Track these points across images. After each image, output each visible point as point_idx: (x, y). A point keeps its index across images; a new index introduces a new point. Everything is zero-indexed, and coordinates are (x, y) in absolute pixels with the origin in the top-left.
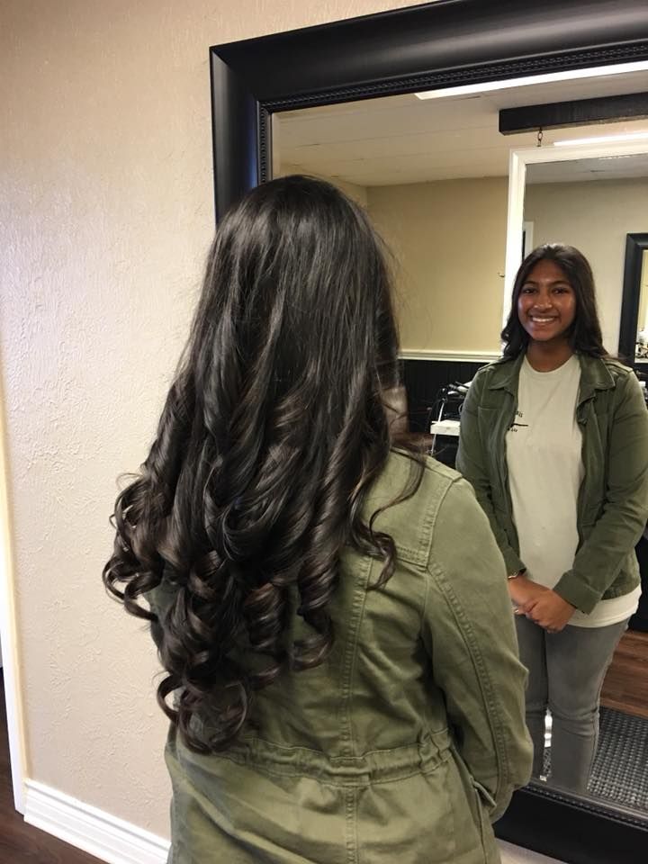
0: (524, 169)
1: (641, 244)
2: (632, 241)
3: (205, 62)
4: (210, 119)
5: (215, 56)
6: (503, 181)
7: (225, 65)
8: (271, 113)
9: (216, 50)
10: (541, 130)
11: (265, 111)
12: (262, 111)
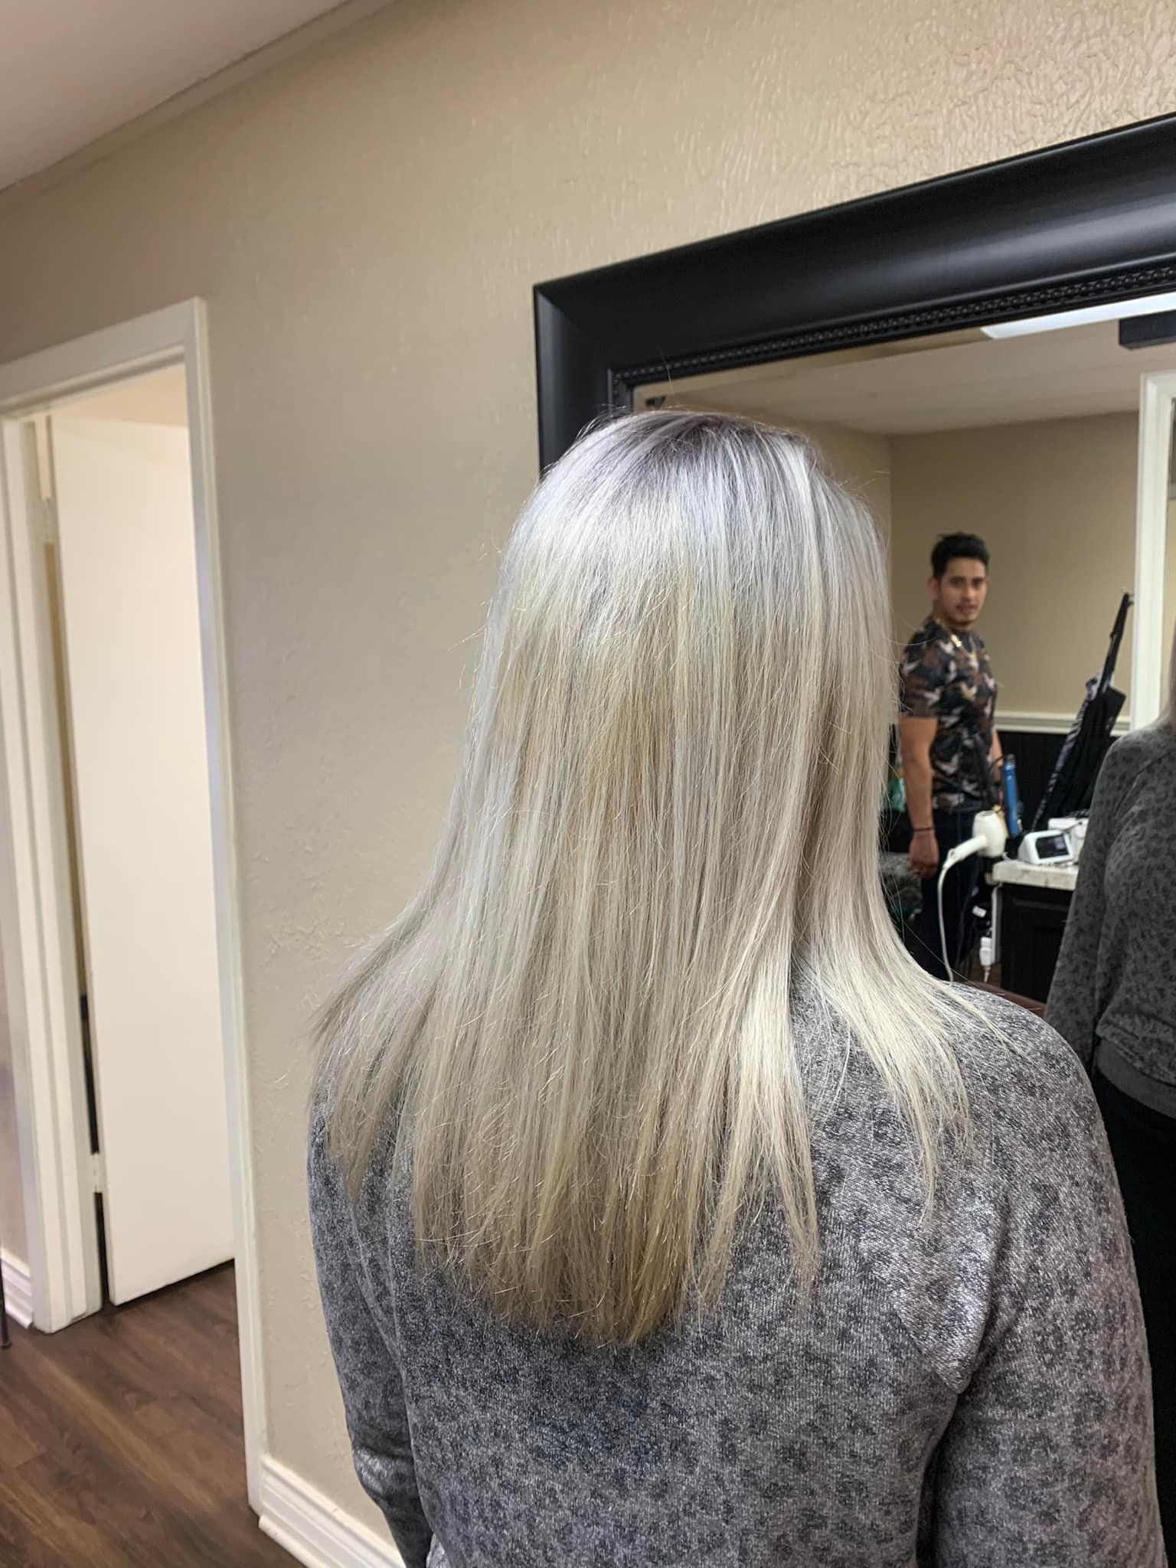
0: (1168, 408)
5: (541, 299)
6: (1129, 418)
7: (559, 313)
8: (630, 388)
11: (623, 387)
12: (615, 386)
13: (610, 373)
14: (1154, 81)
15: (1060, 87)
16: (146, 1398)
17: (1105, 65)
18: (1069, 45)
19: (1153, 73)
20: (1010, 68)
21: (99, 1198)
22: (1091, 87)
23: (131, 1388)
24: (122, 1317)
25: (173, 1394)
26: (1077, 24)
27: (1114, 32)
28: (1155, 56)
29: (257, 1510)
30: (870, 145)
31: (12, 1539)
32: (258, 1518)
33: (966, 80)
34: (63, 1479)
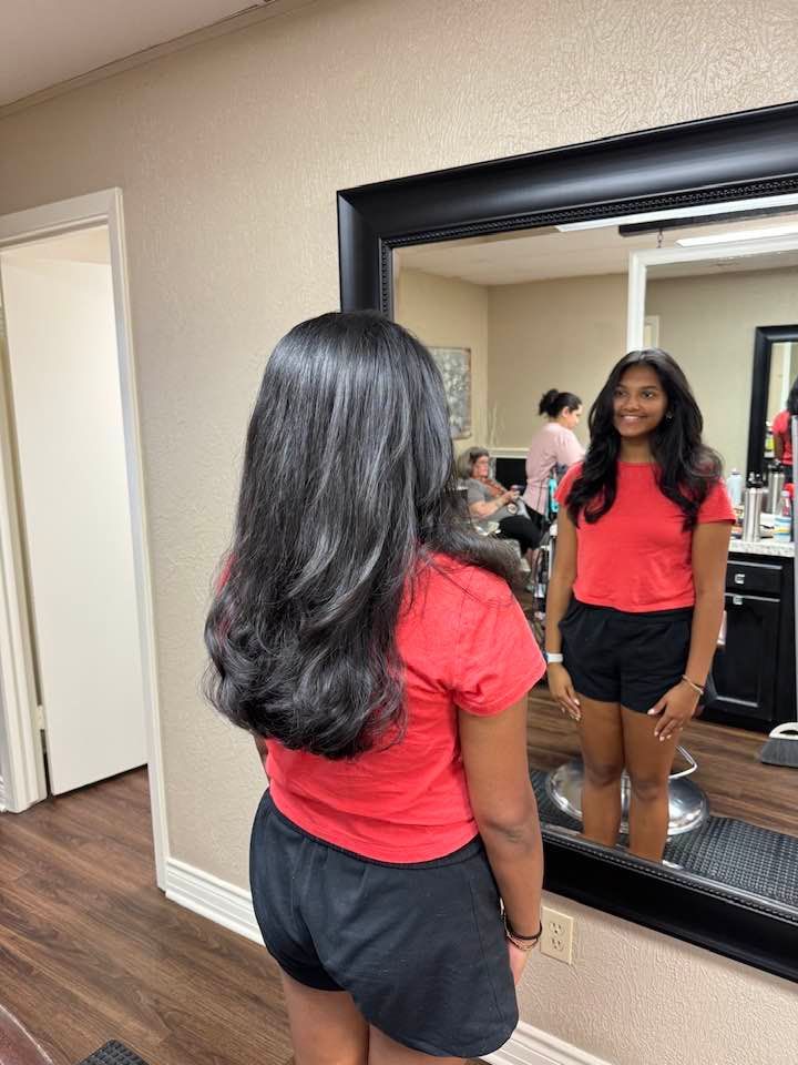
0: (644, 270)
1: (770, 337)
2: (762, 335)
3: (332, 203)
4: (337, 253)
5: (341, 198)
6: (623, 276)
7: (351, 207)
8: (391, 248)
9: (342, 194)
10: (661, 231)
11: (387, 248)
12: (383, 247)
13: (380, 241)
14: (658, 108)
15: (614, 108)
16: (83, 841)
17: (635, 98)
18: (618, 87)
19: (658, 104)
20: (589, 96)
21: (43, 731)
22: (628, 109)
23: (73, 837)
24: (60, 802)
25: (100, 837)
26: (622, 77)
27: (639, 83)
28: (658, 96)
29: (163, 889)
30: (520, 128)
31: (18, 916)
32: (164, 893)
33: (568, 100)
34: (43, 884)
